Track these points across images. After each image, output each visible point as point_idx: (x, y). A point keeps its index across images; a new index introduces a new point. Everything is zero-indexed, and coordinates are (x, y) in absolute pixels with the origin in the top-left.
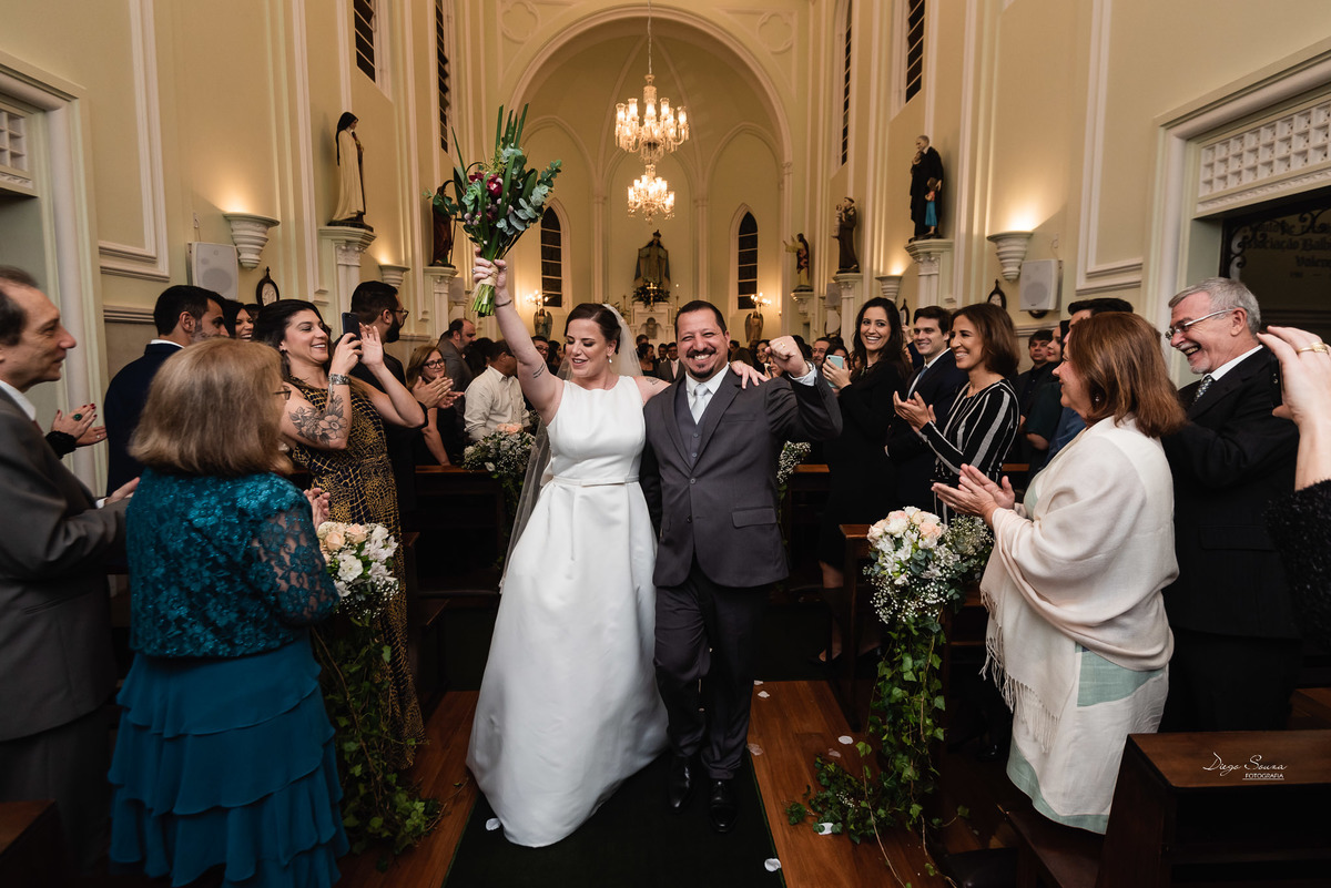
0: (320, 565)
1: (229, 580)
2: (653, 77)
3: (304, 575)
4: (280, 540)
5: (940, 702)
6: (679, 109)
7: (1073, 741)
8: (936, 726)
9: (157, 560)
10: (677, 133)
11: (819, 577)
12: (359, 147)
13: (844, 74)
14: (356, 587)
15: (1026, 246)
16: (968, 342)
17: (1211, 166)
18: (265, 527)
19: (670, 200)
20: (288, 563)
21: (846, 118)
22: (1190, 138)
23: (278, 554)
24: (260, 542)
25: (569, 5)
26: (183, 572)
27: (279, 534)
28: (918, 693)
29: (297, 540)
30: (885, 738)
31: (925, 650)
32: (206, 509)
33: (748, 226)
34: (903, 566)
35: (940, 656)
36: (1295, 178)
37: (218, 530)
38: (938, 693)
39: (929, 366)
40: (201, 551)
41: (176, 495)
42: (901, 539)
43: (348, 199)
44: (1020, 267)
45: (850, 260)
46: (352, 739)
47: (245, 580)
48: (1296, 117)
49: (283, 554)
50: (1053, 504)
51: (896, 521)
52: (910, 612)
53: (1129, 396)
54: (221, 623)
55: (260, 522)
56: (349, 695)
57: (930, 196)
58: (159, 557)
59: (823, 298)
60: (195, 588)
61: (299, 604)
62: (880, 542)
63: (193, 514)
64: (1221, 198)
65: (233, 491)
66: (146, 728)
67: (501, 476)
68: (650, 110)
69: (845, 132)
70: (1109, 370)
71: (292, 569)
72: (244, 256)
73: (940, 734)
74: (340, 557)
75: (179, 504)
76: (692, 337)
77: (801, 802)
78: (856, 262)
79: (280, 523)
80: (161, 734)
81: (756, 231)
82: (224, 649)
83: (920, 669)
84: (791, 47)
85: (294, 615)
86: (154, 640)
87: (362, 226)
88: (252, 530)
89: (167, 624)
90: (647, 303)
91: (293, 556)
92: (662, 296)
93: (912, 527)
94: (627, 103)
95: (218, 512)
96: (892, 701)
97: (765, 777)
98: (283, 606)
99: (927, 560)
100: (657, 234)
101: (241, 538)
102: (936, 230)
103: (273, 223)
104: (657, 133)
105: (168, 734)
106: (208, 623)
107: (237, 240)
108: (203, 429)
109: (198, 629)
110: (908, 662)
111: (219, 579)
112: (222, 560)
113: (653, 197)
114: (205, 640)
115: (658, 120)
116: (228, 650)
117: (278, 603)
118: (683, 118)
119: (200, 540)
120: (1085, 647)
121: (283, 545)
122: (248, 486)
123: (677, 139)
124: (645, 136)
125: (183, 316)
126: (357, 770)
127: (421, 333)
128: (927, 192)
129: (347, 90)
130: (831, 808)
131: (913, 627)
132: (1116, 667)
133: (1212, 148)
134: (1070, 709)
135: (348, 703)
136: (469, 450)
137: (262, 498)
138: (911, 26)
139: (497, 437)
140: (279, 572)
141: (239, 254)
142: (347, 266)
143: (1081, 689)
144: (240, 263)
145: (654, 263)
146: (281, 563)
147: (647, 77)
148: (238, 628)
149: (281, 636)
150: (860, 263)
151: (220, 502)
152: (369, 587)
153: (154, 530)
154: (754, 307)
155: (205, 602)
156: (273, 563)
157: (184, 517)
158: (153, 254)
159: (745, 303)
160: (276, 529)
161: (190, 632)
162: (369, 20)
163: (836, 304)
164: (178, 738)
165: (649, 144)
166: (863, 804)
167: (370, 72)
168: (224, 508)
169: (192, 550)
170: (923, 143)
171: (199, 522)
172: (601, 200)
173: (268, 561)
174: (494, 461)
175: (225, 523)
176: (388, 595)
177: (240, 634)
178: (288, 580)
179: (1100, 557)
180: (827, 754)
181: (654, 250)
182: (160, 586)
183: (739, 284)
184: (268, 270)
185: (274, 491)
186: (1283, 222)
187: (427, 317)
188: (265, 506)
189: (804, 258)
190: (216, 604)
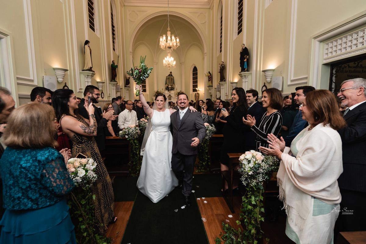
0: (67, 176)
1: (36, 184)
2: (170, 29)
3: (61, 180)
4: (52, 169)
5: (263, 210)
6: (177, 37)
7: (311, 227)
8: (262, 217)
9: (10, 178)
10: (176, 44)
11: (220, 167)
12: (90, 49)
13: (220, 28)
14: (84, 178)
15: (273, 73)
16: (266, 99)
17: (327, 49)
18: (47, 166)
19: (174, 63)
20: (56, 177)
21: (221, 40)
22: (321, 41)
23: (52, 174)
24: (46, 171)
25: (147, 12)
26: (20, 182)
27: (52, 168)
28: (256, 207)
29: (59, 169)
30: (246, 220)
31: (258, 194)
32: (27, 161)
33: (195, 69)
34: (251, 168)
35: (263, 196)
36: (354, 52)
37: (31, 168)
38: (262, 207)
39: (251, 107)
40: (25, 175)
41: (16, 156)
42: (250, 160)
43: (87, 64)
44: (271, 79)
45: (223, 78)
46: (83, 225)
47: (41, 184)
48: (354, 34)
49: (54, 174)
50: (306, 152)
51: (248, 155)
52: (254, 183)
53: (328, 117)
54: (34, 198)
55: (45, 164)
56: (82, 211)
57: (245, 60)
58: (11, 177)
59: (216, 89)
60: (24, 187)
61: (60, 189)
62: (243, 161)
63: (22, 163)
64: (331, 58)
65: (36, 154)
66: (10, 232)
67: (130, 139)
68: (169, 38)
69: (221, 44)
70: (320, 108)
71: (57, 179)
72: (59, 79)
73: (263, 219)
74: (78, 169)
75: (17, 159)
76: (181, 100)
77: (219, 237)
78: (224, 79)
79: (52, 164)
80: (14, 235)
81: (197, 71)
82: (35, 206)
83: (257, 201)
84: (206, 22)
85: (59, 193)
86: (10, 205)
87: (92, 71)
88: (43, 167)
89: (14, 199)
90: (169, 91)
91: (57, 174)
92: (172, 89)
93: (253, 157)
94: (163, 36)
95: (31, 161)
96: (248, 209)
97: (208, 228)
98: (55, 191)
99: (259, 167)
100: (171, 72)
101: (39, 170)
102: (247, 69)
103: (67, 70)
104: (171, 44)
105: (16, 235)
106: (28, 198)
107: (57, 75)
108: (31, 133)
109: (26, 200)
110: (253, 198)
111: (32, 184)
112: (33, 177)
113: (170, 62)
114: (28, 204)
115: (171, 41)
116: (36, 206)
117: (53, 190)
118: (178, 40)
119: (25, 171)
120: (315, 198)
121: (54, 171)
122: (41, 152)
123: (176, 46)
124: (168, 45)
125: (38, 96)
126: (85, 234)
127: (109, 100)
128: (245, 59)
129: (87, 34)
130: (228, 240)
131: (254, 187)
132: (325, 204)
133: (328, 44)
134: (310, 217)
135: (82, 214)
136: (121, 132)
137: (46, 156)
138: (239, 15)
139: (129, 128)
140: (52, 180)
141: (58, 79)
142: (88, 82)
143: (314, 211)
144: (58, 81)
145: (170, 80)
146: (53, 177)
147: (168, 29)
148: (39, 199)
149: (55, 200)
150: (226, 79)
151: (31, 158)
152: (88, 178)
153: (9, 168)
154: (197, 91)
155: (27, 191)
156: (50, 177)
157: (19, 163)
158: (33, 79)
159: (194, 90)
160: (51, 166)
161: (23, 202)
162: (93, 16)
163: (219, 90)
164: (20, 236)
165: (169, 47)
166: (239, 240)
167: (93, 30)
168: (33, 160)
169: (22, 175)
170: (243, 46)
171: (24, 165)
172: (156, 63)
173: (49, 177)
174: (127, 135)
175: (34, 165)
176: (94, 180)
177: (40, 201)
178: (56, 182)
179: (322, 169)
180: (225, 221)
181: (170, 76)
182: (12, 187)
183: (193, 85)
184: (66, 83)
185: (50, 153)
186: (349, 64)
187: (110, 95)
188: (47, 159)
189: (210, 78)
190: (32, 192)
